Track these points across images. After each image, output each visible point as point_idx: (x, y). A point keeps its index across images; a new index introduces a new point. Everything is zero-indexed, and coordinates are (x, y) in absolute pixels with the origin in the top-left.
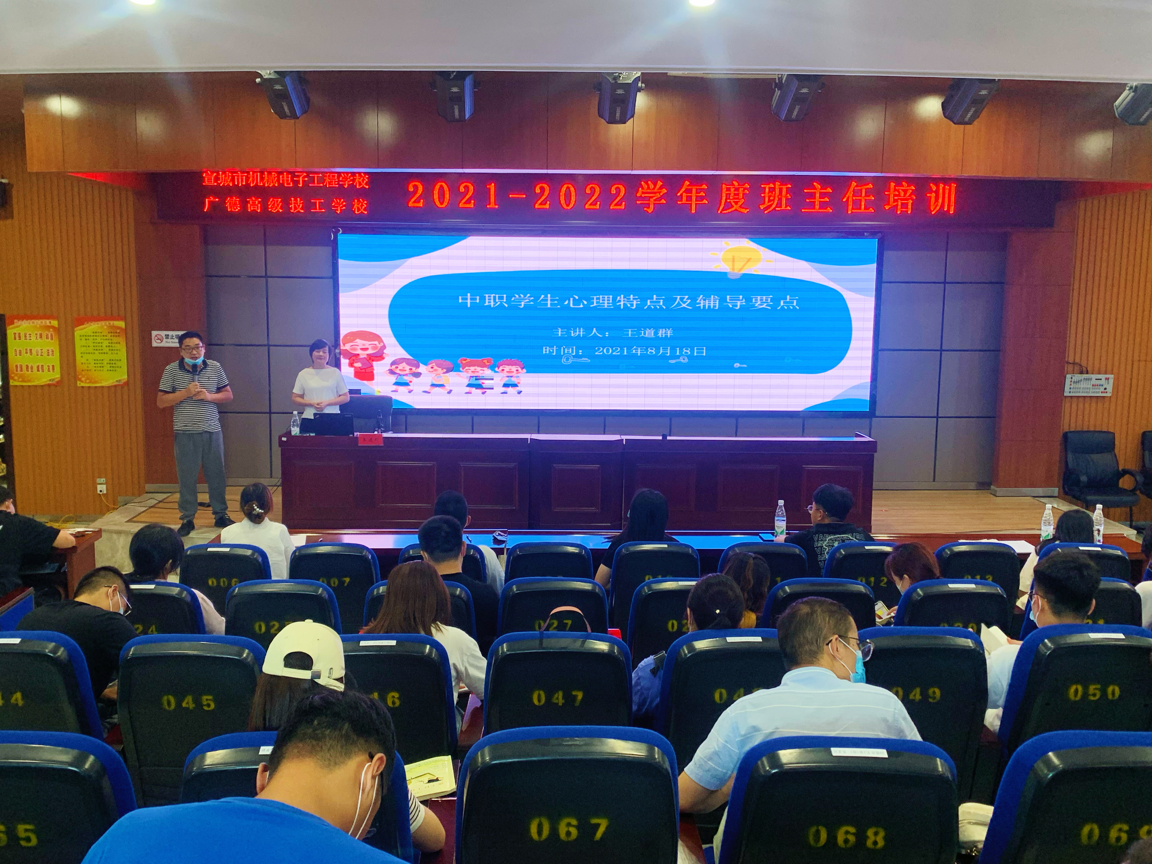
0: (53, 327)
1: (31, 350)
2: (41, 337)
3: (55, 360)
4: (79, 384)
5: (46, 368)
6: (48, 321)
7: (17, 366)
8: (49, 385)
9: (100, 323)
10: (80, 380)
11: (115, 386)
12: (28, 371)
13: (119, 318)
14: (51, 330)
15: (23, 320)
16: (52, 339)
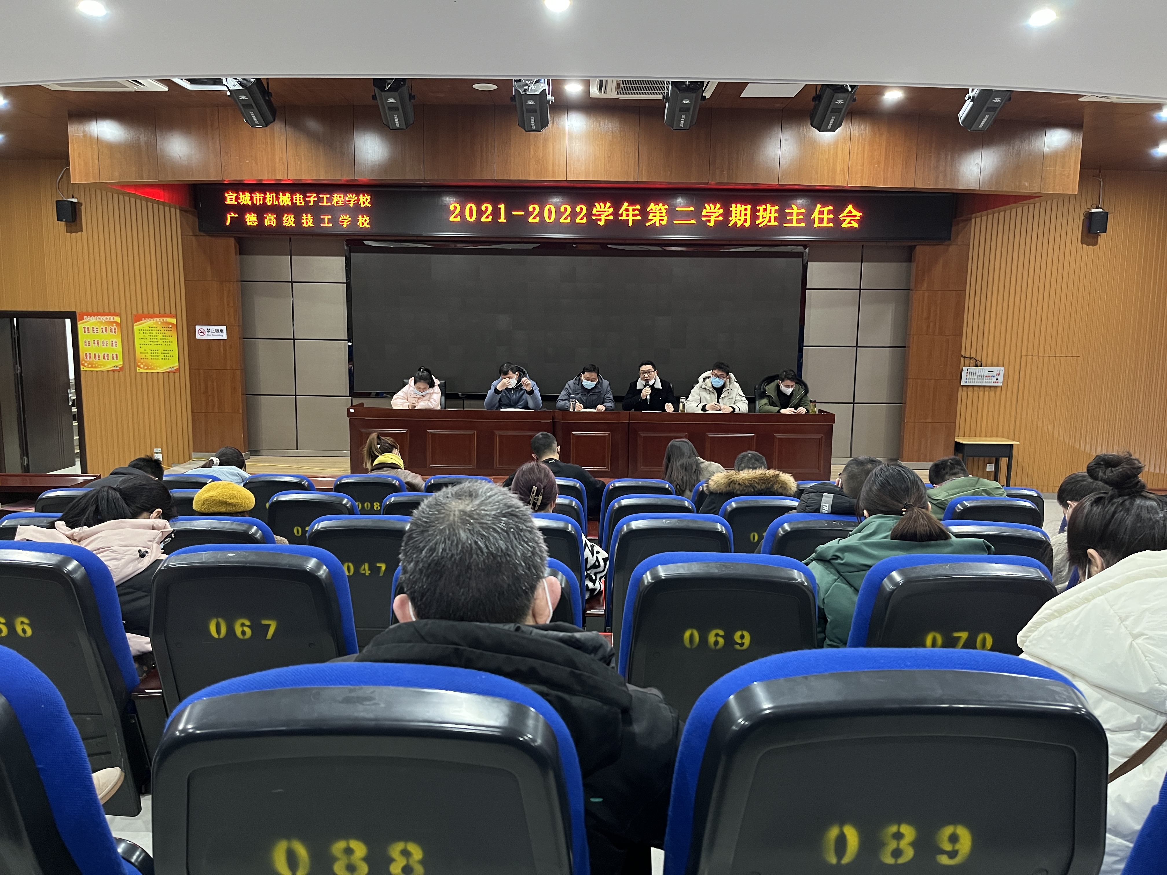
0: (116, 323)
1: (98, 342)
2: (106, 331)
3: (118, 349)
4: (139, 370)
5: (110, 357)
6: (112, 317)
7: (86, 354)
8: (113, 371)
9: (155, 319)
10: (139, 367)
11: (169, 372)
12: (96, 359)
13: (170, 316)
15: (91, 316)
16: (115, 332)
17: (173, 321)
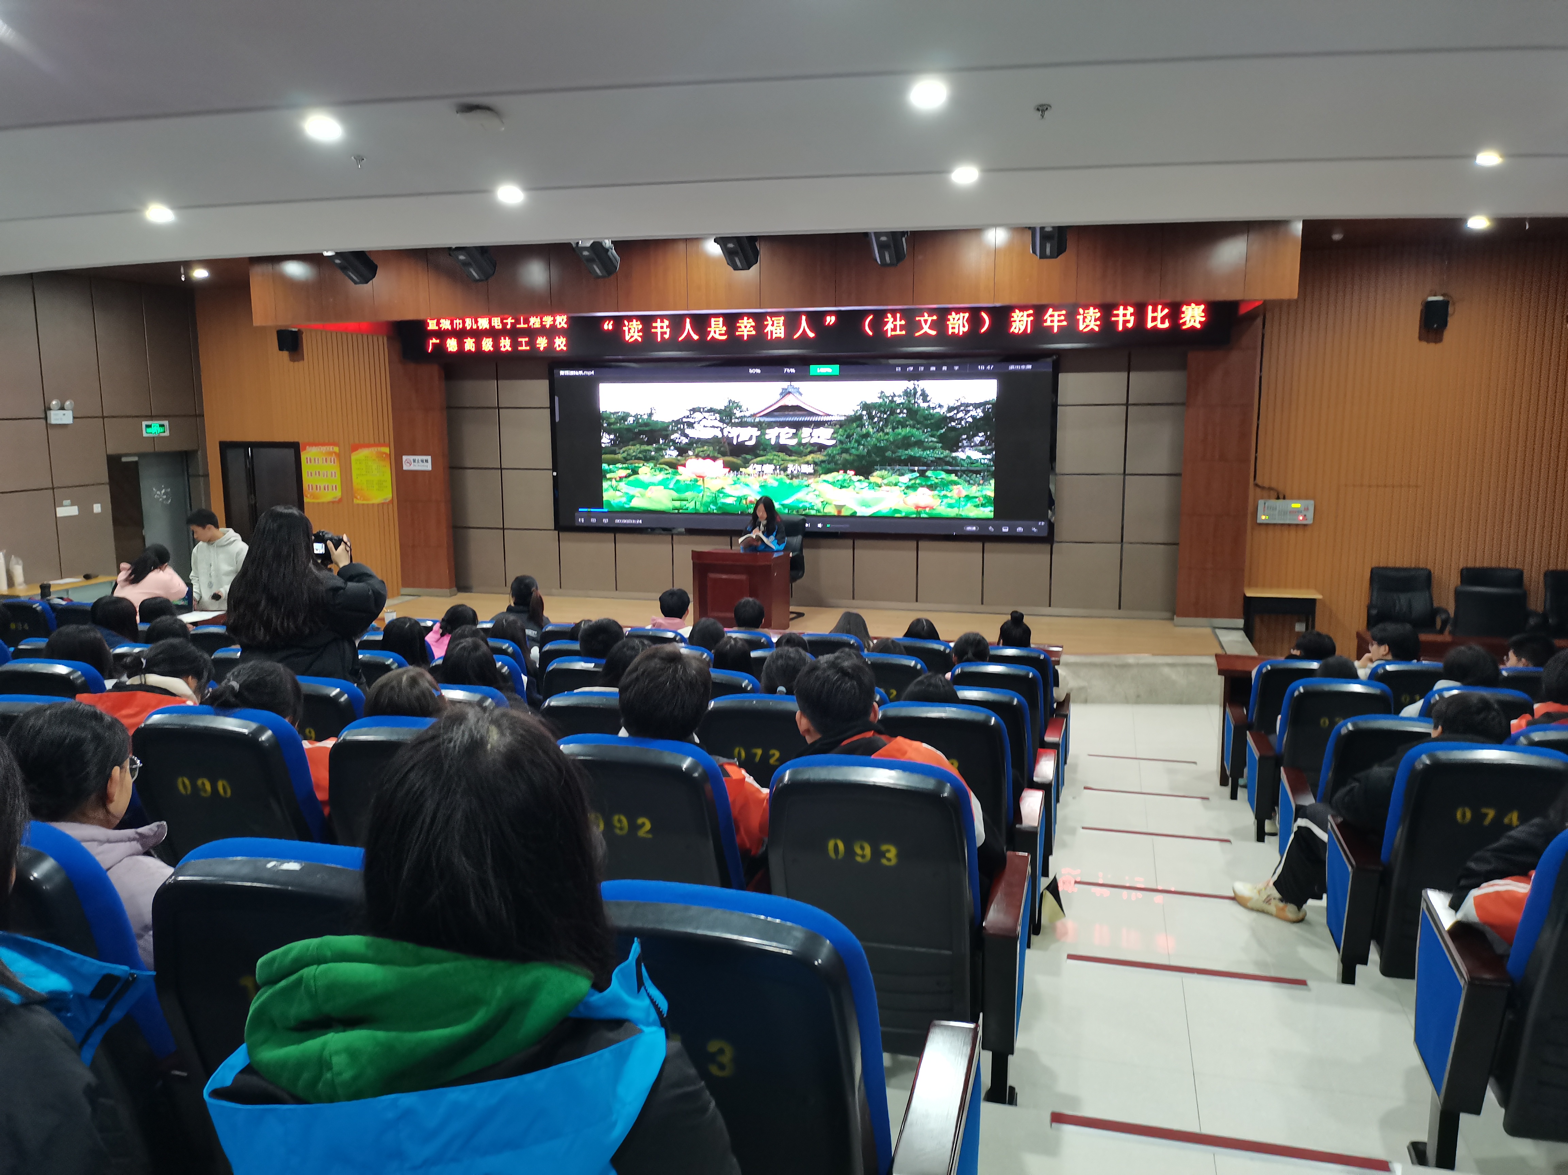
0: (335, 453)
1: (319, 472)
2: (326, 461)
3: (337, 481)
4: (356, 501)
5: (330, 488)
6: (331, 447)
7: (309, 485)
8: (333, 502)
9: (370, 449)
10: (356, 498)
11: (383, 504)
12: (317, 489)
13: (384, 445)
14: (334, 455)
15: (312, 446)
16: (334, 463)
17: (386, 450)
